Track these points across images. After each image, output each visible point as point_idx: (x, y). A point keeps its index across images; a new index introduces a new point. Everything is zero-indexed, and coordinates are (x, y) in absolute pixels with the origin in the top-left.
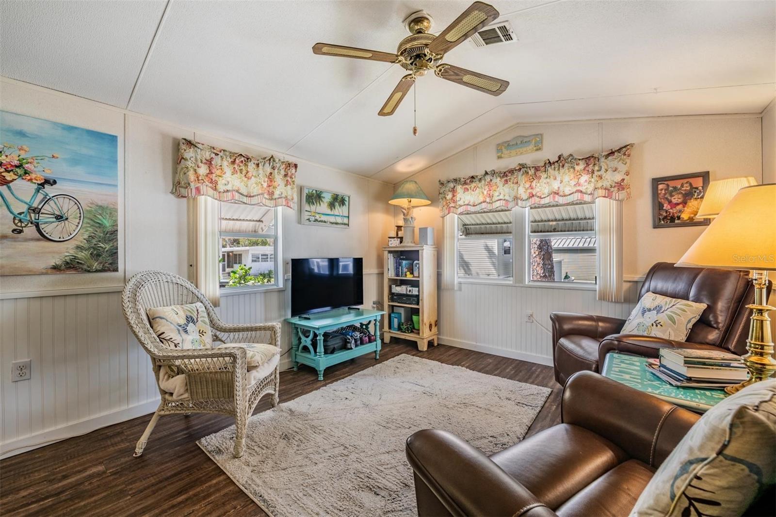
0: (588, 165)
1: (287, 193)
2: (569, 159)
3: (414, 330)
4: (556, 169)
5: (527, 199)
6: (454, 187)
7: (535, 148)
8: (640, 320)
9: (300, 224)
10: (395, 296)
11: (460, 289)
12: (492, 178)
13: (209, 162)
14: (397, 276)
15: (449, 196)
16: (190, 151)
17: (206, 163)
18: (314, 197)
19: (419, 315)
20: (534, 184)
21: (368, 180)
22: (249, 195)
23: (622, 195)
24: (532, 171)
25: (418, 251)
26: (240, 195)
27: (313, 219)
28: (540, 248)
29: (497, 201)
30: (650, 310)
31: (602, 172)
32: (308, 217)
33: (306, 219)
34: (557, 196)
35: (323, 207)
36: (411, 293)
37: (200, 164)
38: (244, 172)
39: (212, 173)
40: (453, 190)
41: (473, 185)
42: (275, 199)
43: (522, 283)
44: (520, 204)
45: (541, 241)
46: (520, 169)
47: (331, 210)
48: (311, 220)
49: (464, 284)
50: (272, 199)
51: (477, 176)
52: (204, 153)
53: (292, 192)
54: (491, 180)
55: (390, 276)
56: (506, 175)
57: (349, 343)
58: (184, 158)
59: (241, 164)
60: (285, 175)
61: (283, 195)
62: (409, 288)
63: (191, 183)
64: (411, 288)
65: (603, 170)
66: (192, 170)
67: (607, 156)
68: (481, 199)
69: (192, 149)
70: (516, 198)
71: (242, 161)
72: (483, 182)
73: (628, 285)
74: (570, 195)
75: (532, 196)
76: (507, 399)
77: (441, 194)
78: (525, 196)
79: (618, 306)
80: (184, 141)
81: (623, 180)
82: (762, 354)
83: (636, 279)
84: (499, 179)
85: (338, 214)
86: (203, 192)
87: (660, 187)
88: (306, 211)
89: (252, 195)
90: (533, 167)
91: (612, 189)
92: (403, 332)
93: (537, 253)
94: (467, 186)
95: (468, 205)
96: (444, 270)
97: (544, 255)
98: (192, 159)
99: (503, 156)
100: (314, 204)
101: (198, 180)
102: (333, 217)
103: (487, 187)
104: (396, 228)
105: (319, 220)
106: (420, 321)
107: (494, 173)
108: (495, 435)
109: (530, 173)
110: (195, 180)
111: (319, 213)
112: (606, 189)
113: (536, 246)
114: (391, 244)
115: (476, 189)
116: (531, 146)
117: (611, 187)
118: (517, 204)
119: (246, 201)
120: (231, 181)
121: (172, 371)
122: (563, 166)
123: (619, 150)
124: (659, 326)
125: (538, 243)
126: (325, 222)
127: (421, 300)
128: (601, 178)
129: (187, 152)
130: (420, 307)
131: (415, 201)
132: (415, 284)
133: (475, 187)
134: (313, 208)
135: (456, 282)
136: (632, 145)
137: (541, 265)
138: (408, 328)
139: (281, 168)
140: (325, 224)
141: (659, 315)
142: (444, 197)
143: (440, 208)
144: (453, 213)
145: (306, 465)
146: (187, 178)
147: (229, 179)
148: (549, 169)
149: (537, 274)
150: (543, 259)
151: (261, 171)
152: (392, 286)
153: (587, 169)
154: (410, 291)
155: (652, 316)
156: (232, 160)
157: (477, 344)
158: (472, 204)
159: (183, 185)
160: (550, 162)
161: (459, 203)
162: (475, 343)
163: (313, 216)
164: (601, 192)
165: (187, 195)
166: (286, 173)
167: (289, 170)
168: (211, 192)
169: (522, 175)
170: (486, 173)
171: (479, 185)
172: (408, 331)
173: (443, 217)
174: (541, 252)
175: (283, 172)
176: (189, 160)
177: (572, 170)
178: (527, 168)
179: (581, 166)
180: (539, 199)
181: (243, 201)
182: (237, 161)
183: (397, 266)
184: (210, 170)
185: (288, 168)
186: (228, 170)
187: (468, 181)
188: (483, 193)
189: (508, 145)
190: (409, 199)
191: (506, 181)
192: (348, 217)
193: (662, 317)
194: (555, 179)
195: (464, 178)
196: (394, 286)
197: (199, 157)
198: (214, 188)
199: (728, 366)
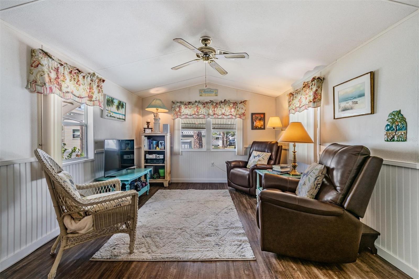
0: (234, 105)
1: (99, 98)
2: (228, 102)
3: (161, 177)
4: (224, 105)
5: (213, 115)
6: (180, 105)
7: (215, 95)
8: (254, 160)
9: (102, 118)
10: (149, 160)
11: (182, 155)
12: (198, 104)
13: (57, 70)
14: (150, 149)
15: (178, 110)
16: (45, 59)
17: (55, 71)
18: (110, 102)
19: (164, 169)
20: (215, 109)
21: (132, 94)
22: (80, 97)
23: (244, 118)
24: (215, 104)
25: (164, 136)
26: (73, 96)
27: (109, 115)
28: (198, 135)
29: (201, 114)
30: (256, 156)
31: (238, 109)
32: (107, 114)
33: (106, 115)
34: (223, 115)
35: (114, 108)
36: (159, 158)
37: (52, 71)
38: (76, 80)
39: (59, 78)
40: (180, 107)
41: (189, 106)
42: (94, 101)
43: (210, 150)
44: (210, 117)
45: (198, 132)
46: (210, 102)
47: (118, 110)
48: (108, 115)
49: (184, 152)
50: (91, 101)
51: (192, 102)
52: (53, 63)
53: (101, 98)
54: (198, 105)
55: (145, 149)
56: (205, 104)
57: (139, 187)
58: (41, 64)
59: (75, 75)
60: (98, 86)
61: (97, 99)
62: (157, 156)
63: (46, 83)
64: (159, 156)
65: (239, 108)
66: (47, 74)
67: (240, 103)
68: (193, 113)
69: (46, 58)
70: (209, 114)
71: (75, 73)
72: (194, 105)
73: (245, 149)
74: (228, 115)
75: (214, 114)
76: (218, 196)
77: (173, 108)
78: (212, 114)
79: (242, 157)
80: (41, 51)
81: (244, 112)
82: (295, 163)
83: (247, 147)
84: (201, 105)
85: (121, 113)
86: (54, 92)
87: (254, 116)
88: (107, 110)
89: (82, 97)
90: (215, 103)
91: (241, 115)
92: (155, 179)
93: (197, 137)
94: (186, 106)
95: (187, 115)
96: (174, 146)
97: (199, 138)
98: (46, 65)
99: (202, 95)
100: (110, 106)
101: (51, 82)
102: (118, 115)
103: (196, 108)
104: (147, 123)
105: (112, 116)
106: (165, 172)
107: (199, 102)
108: (226, 207)
109: (214, 105)
110: (49, 82)
111: (112, 112)
112: (239, 115)
113: (196, 134)
114: (147, 132)
115: (191, 108)
116: (214, 94)
117: (241, 114)
118: (209, 117)
119: (78, 100)
120: (70, 86)
121: (81, 216)
122: (226, 104)
123: (243, 102)
124: (260, 161)
125: (197, 133)
126: (115, 117)
127: (166, 161)
128: (238, 111)
129: (43, 60)
130: (165, 165)
131: (160, 110)
132: (163, 153)
133: (190, 107)
134: (110, 108)
135: (180, 151)
136: (247, 101)
137: (198, 143)
138: (157, 176)
139: (96, 81)
140: (114, 118)
141: (259, 158)
142: (175, 110)
143: (172, 115)
144: (179, 118)
145: (172, 240)
146: (44, 79)
147: (68, 84)
148: (221, 104)
149: (197, 147)
150: (199, 140)
151: (85, 81)
152: (146, 155)
153: (234, 107)
154: (158, 157)
155: (257, 158)
156: (70, 71)
157: (190, 179)
158: (189, 115)
159: (39, 84)
160: (221, 102)
161: (182, 114)
162: (189, 179)
163: (110, 113)
164: (238, 116)
165: (43, 92)
166: (98, 85)
167: (100, 83)
168: (58, 91)
169: (211, 105)
170: (196, 102)
171: (193, 106)
172: (157, 178)
173: (174, 120)
174: (198, 137)
175: (97, 84)
176: (45, 66)
177: (229, 106)
178: (213, 102)
179: (232, 105)
180: (218, 116)
181: (76, 100)
182: (73, 72)
183: (150, 144)
184: (57, 76)
185: (100, 82)
186: (68, 77)
187: (187, 104)
188: (194, 110)
189: (204, 91)
190: (157, 109)
191: (204, 107)
192: (125, 115)
193: (260, 158)
194: (223, 108)
195: (185, 102)
196: (148, 155)
197: (50, 65)
198: (60, 89)
199: (287, 167)
